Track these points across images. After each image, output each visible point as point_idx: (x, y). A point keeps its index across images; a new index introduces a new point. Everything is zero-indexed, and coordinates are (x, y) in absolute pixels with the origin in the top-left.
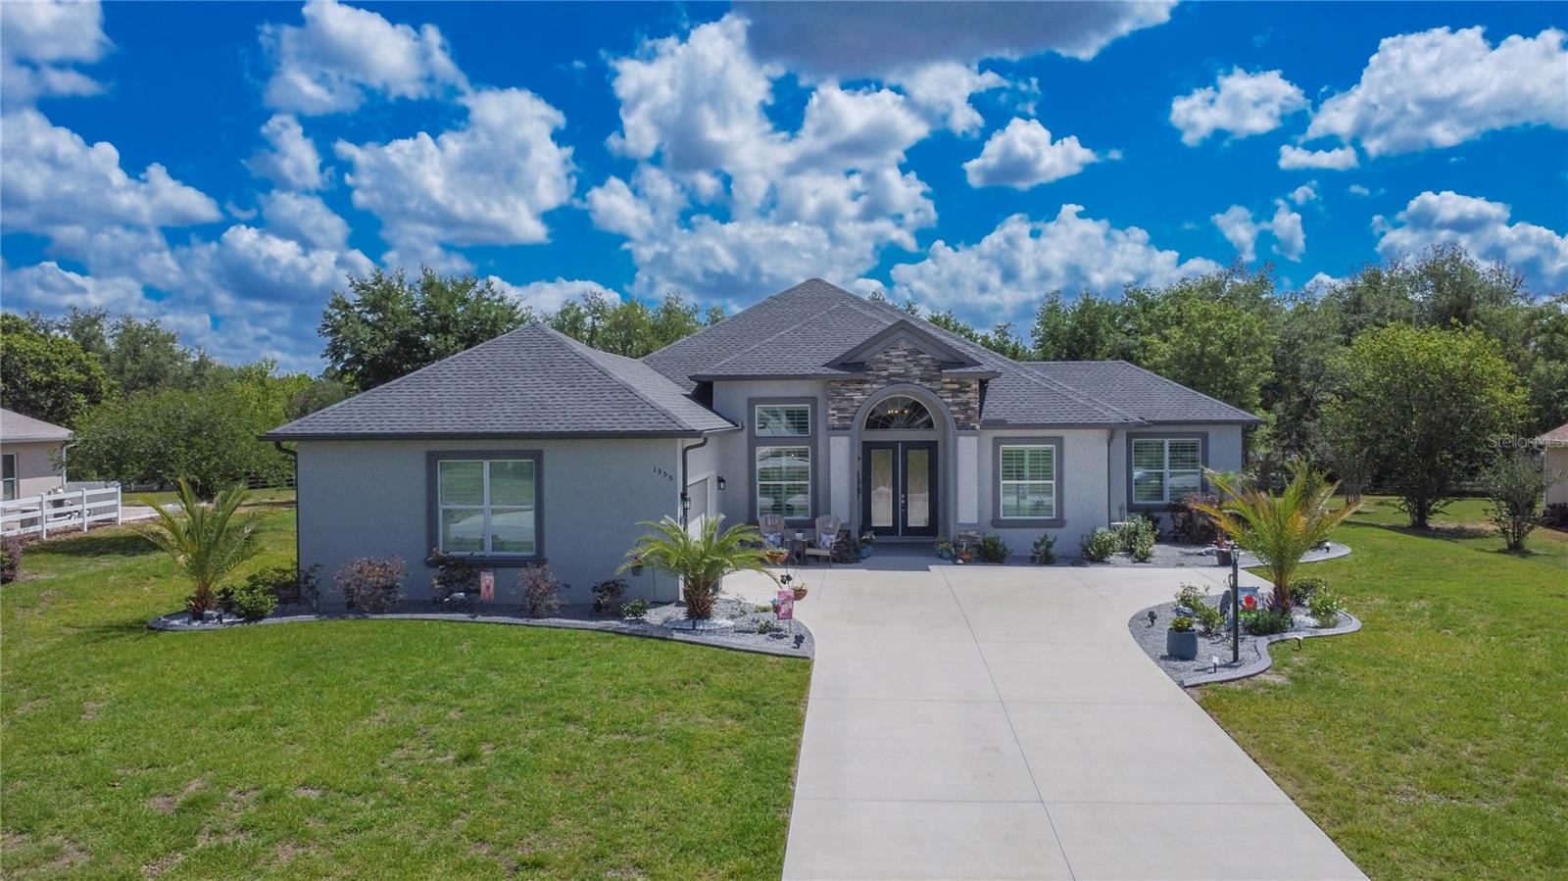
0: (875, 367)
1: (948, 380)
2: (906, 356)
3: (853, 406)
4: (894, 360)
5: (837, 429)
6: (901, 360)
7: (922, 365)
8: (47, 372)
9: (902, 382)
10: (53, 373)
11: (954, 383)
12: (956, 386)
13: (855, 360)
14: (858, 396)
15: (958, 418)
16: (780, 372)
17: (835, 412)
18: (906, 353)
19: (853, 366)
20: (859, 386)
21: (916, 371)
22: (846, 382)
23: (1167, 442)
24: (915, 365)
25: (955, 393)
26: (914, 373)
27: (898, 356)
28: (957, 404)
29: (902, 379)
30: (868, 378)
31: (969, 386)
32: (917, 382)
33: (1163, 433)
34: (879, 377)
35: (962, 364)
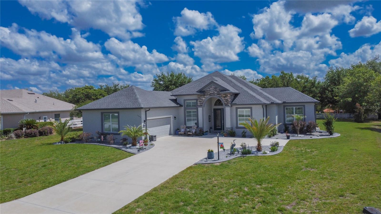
0: (207, 92)
1: (223, 94)
2: (213, 89)
3: (203, 101)
4: (211, 90)
5: (200, 106)
6: (213, 90)
7: (217, 91)
8: (95, 97)
9: (213, 95)
10: (97, 97)
11: (224, 95)
12: (225, 96)
13: (203, 90)
14: (204, 99)
15: (225, 103)
16: (189, 94)
17: (199, 102)
18: (213, 88)
19: (202, 92)
20: (204, 96)
21: (216, 92)
22: (201, 95)
23: (294, 108)
24: (215, 91)
25: (224, 97)
26: (215, 93)
27: (212, 89)
28: (225, 100)
29: (213, 94)
30: (206, 94)
31: (228, 95)
32: (216, 95)
33: (293, 105)
34: (208, 94)
35: (225, 91)
